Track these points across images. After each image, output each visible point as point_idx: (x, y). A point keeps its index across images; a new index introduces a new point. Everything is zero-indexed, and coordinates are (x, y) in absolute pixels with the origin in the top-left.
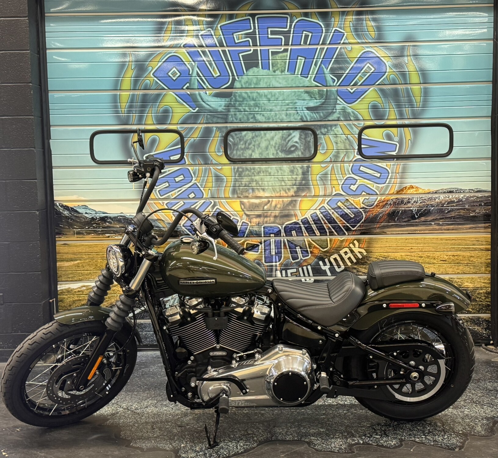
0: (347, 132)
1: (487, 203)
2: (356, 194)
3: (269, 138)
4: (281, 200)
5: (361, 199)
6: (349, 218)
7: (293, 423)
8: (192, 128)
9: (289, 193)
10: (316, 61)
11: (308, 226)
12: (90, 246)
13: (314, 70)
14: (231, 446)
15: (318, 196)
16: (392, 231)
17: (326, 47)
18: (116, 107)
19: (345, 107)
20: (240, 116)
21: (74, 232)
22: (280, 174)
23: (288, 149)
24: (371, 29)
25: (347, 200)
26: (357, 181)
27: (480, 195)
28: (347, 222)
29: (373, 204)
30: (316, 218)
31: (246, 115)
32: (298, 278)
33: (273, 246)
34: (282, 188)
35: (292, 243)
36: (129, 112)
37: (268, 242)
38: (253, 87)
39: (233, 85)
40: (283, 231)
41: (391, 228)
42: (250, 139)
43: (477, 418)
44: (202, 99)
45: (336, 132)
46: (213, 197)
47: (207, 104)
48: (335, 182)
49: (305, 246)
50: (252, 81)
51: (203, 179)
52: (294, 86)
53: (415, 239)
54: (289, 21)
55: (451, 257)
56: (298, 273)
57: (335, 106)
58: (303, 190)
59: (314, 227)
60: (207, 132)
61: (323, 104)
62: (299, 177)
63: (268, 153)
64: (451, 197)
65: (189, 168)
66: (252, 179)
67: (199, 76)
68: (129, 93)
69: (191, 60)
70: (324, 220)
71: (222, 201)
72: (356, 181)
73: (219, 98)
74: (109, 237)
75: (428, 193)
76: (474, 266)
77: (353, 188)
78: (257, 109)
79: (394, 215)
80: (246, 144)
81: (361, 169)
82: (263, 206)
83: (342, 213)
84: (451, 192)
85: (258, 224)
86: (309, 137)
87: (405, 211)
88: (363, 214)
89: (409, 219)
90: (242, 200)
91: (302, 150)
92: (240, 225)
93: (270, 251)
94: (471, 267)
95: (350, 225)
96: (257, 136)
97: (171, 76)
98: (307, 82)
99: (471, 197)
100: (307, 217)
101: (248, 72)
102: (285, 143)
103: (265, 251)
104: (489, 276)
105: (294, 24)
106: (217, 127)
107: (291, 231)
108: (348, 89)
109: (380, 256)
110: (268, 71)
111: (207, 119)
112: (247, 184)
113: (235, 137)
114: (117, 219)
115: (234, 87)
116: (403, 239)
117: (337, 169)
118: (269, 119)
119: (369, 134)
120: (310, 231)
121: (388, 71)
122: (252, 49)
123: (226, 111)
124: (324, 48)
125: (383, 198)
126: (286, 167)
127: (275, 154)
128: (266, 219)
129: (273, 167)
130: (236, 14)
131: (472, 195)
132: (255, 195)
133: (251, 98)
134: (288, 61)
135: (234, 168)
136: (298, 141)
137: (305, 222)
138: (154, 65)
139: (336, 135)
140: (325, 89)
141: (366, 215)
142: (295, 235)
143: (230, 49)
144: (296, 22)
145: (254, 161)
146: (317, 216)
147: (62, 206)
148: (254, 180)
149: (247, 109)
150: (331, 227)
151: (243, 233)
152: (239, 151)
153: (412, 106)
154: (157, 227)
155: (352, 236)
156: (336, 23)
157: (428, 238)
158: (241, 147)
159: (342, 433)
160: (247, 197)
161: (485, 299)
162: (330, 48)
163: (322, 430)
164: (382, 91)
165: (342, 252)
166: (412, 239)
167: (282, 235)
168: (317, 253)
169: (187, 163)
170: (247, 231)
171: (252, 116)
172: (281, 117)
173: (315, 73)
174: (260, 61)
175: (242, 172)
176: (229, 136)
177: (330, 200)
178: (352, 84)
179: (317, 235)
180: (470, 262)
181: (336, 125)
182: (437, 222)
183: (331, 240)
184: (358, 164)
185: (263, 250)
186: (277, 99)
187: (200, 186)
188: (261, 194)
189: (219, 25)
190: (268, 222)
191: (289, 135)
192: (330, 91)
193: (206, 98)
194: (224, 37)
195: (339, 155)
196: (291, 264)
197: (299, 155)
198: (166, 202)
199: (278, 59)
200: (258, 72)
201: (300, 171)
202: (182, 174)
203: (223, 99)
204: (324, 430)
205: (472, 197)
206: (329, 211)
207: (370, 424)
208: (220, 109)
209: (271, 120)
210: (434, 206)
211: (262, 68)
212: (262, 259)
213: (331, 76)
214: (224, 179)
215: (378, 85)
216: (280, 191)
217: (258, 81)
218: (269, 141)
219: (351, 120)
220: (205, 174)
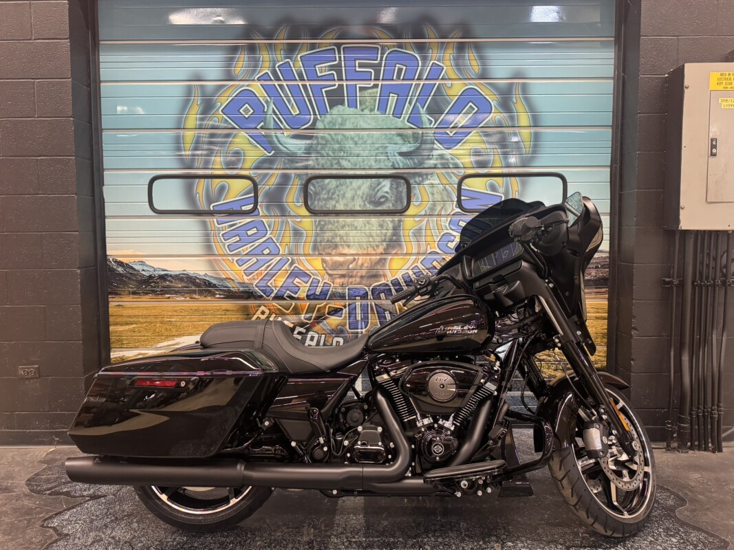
1: (604, 265)
3: (356, 188)
4: (368, 257)
8: (266, 175)
10: (410, 99)
12: (147, 308)
13: (408, 109)
15: (411, 254)
17: (422, 83)
18: (178, 148)
20: (323, 162)
21: (129, 292)
22: (367, 228)
24: (474, 63)
25: (444, 259)
31: (329, 160)
33: (358, 311)
35: (380, 307)
37: (353, 306)
38: (337, 127)
40: (370, 293)
44: (279, 141)
46: (290, 254)
47: (285, 147)
48: (429, 239)
49: (394, 310)
51: (280, 234)
52: (385, 127)
54: (380, 53)
58: (394, 247)
61: (418, 148)
62: (390, 232)
63: (354, 205)
65: (263, 220)
67: (276, 114)
74: (169, 298)
78: (342, 154)
80: (329, 193)
82: (347, 264)
85: (342, 285)
90: (324, 258)
92: (322, 285)
93: (356, 316)
96: (341, 185)
97: (243, 113)
98: (400, 123)
101: (332, 110)
102: (374, 193)
103: (349, 317)
104: (605, 349)
105: (385, 55)
106: (295, 174)
111: (284, 163)
112: (330, 238)
113: (317, 186)
114: (178, 278)
117: (433, 223)
118: (356, 165)
121: (493, 111)
122: (337, 83)
124: (420, 84)
126: (374, 220)
128: (351, 280)
129: (360, 221)
130: (319, 43)
132: (338, 251)
133: (335, 140)
134: (378, 98)
135: (315, 222)
136: (389, 191)
137: (396, 283)
138: (223, 101)
144: (388, 54)
146: (410, 277)
147: (116, 261)
149: (330, 153)
151: (324, 295)
154: (226, 287)
156: (433, 55)
160: (329, 254)
167: (369, 298)
169: (261, 214)
170: (329, 293)
171: (336, 161)
172: (369, 164)
173: (409, 113)
174: (346, 98)
175: (323, 225)
176: (310, 184)
181: (432, 174)
184: (456, 218)
186: (365, 142)
188: (346, 251)
189: (299, 56)
191: (379, 184)
193: (283, 140)
197: (389, 207)
198: (236, 258)
200: (343, 110)
201: (391, 226)
203: (304, 142)
209: (358, 167)
212: (346, 324)
213: (427, 116)
214: (303, 233)
215: (482, 127)
216: (368, 248)
217: (344, 121)
218: (356, 191)
219: (449, 168)
220: (281, 227)
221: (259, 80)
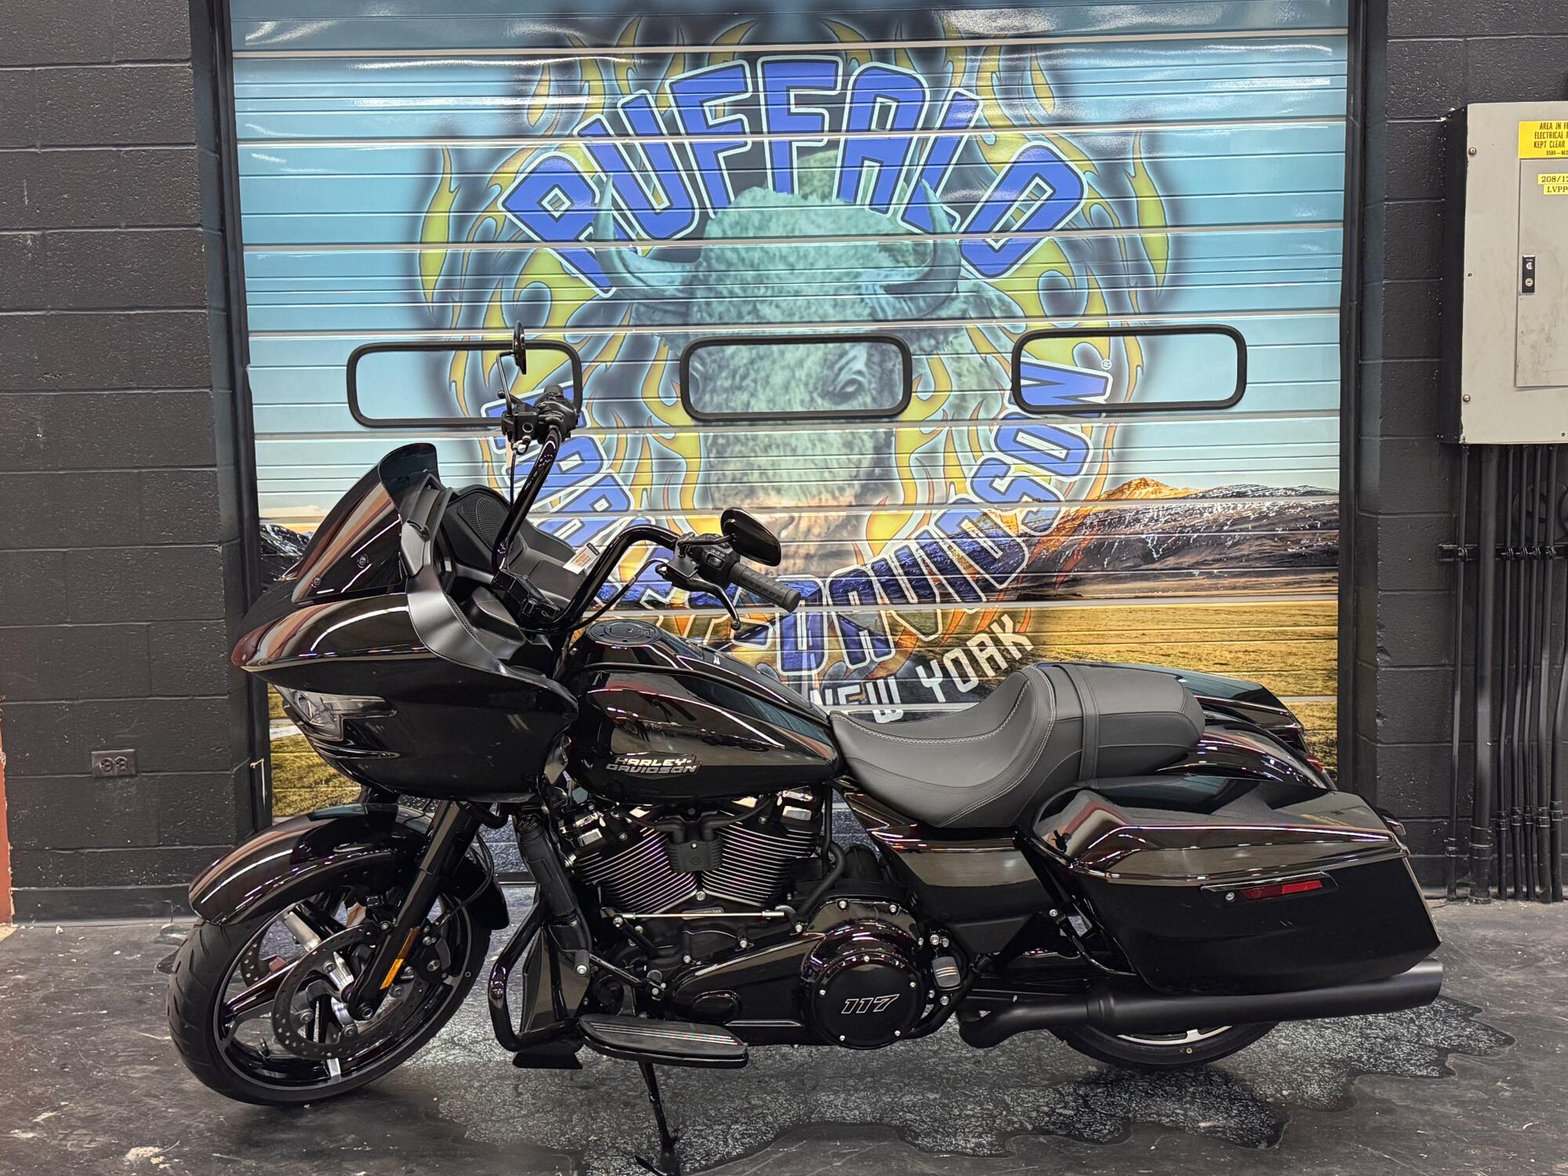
0: (985, 348)
1: (1330, 521)
2: (1006, 501)
3: (792, 363)
4: (822, 515)
5: (1020, 513)
6: (990, 559)
7: (860, 1077)
8: (601, 338)
9: (841, 499)
10: (908, 170)
11: (888, 580)
13: (903, 193)
14: (711, 1138)
15: (914, 506)
16: (1095, 592)
17: (933, 136)
18: (412, 285)
19: (980, 286)
20: (721, 309)
22: (818, 451)
23: (838, 389)
24: (1043, 91)
25: (985, 514)
26: (1009, 468)
27: (1310, 502)
28: (984, 569)
29: (1051, 524)
30: (909, 561)
31: (734, 306)
32: (864, 709)
33: (802, 630)
34: (825, 486)
35: (849, 622)
36: (444, 298)
37: (791, 619)
38: (751, 235)
39: (703, 231)
40: (826, 592)
41: (1093, 584)
42: (745, 365)
43: (1307, 1062)
44: (625, 266)
45: (957, 347)
46: (654, 510)
47: (639, 279)
48: (954, 472)
49: (880, 628)
50: (748, 220)
51: (630, 466)
52: (853, 233)
53: (1152, 610)
54: (841, 72)
55: (1239, 655)
56: (864, 696)
57: (956, 284)
58: (876, 491)
59: (903, 581)
60: (639, 349)
61: (926, 276)
62: (867, 460)
63: (790, 400)
64: (1240, 507)
65: (595, 437)
66: (750, 464)
67: (619, 209)
68: (444, 251)
69: (599, 169)
70: (927, 566)
71: (675, 517)
72: (1006, 467)
73: (667, 264)
75: (1184, 498)
76: (1298, 677)
77: (1001, 485)
78: (762, 291)
79: (1099, 552)
80: (734, 377)
81: (1019, 439)
83: (971, 548)
84: (1240, 495)
86: (890, 358)
87: (1127, 541)
88: (1025, 549)
89: (1139, 561)
91: (874, 392)
93: (796, 643)
94: (1290, 680)
95: (993, 578)
96: (762, 358)
97: (549, 208)
98: (886, 223)
99: (1289, 508)
100: (887, 558)
101: (739, 198)
102: (832, 376)
103: (782, 644)
104: (1333, 701)
105: (853, 79)
106: (662, 336)
107: (846, 592)
108: (988, 240)
109: (1066, 654)
110: (790, 196)
111: (639, 315)
112: (739, 476)
113: (708, 361)
115: (705, 236)
116: (1120, 610)
117: (961, 439)
118: (792, 314)
119: (1040, 353)
120: (893, 590)
121: (1085, 196)
122: (750, 140)
123: (685, 295)
124: (927, 139)
125: (1074, 509)
126: (834, 434)
127: (807, 403)
129: (802, 435)
130: (710, 53)
131: (1293, 501)
132: (757, 503)
133: (747, 262)
134: (838, 171)
135: (706, 438)
136: (864, 369)
137: (882, 569)
138: (506, 179)
139: (958, 356)
140: (931, 242)
141: (1032, 553)
142: (858, 602)
143: (696, 140)
144: (859, 75)
145: (755, 419)
146: (912, 555)
147: (279, 532)
148: (756, 467)
149: (737, 289)
150: (944, 582)
152: (718, 395)
153: (1146, 283)
155: (997, 605)
156: (958, 75)
157: (1185, 609)
158: (721, 386)
159: (981, 1105)
161: (1324, 757)
162: (942, 138)
163: (932, 1096)
164: (1072, 245)
165: (972, 645)
166: (1145, 611)
167: (824, 600)
168: (909, 645)
169: (589, 425)
171: (750, 307)
172: (821, 311)
173: (906, 200)
174: (769, 172)
175: (722, 445)
176: (692, 358)
177: (944, 514)
178: (997, 228)
179: (911, 601)
180: (1287, 668)
181: (956, 330)
182: (1205, 569)
183: (944, 615)
184: (1013, 426)
185: (778, 640)
186: (812, 264)
187: (621, 483)
188: (773, 500)
189: (668, 82)
190: (791, 570)
191: (841, 356)
192: (944, 244)
193: (634, 262)
194: (679, 111)
195: (965, 404)
196: (848, 674)
197: (865, 404)
199: (812, 164)
200: (764, 197)
201: (869, 444)
202: (578, 453)
203: (678, 267)
204: (938, 1096)
205: (1293, 507)
206: (941, 544)
207: (1048, 1080)
208: (670, 290)
209: (796, 319)
210: (1198, 531)
211: (774, 189)
212: (775, 661)
213: (944, 206)
214: (680, 464)
215: (1061, 230)
216: (820, 493)
217: (766, 221)
218: (793, 371)
219: (995, 318)
220: (634, 451)
221: (580, 135)
